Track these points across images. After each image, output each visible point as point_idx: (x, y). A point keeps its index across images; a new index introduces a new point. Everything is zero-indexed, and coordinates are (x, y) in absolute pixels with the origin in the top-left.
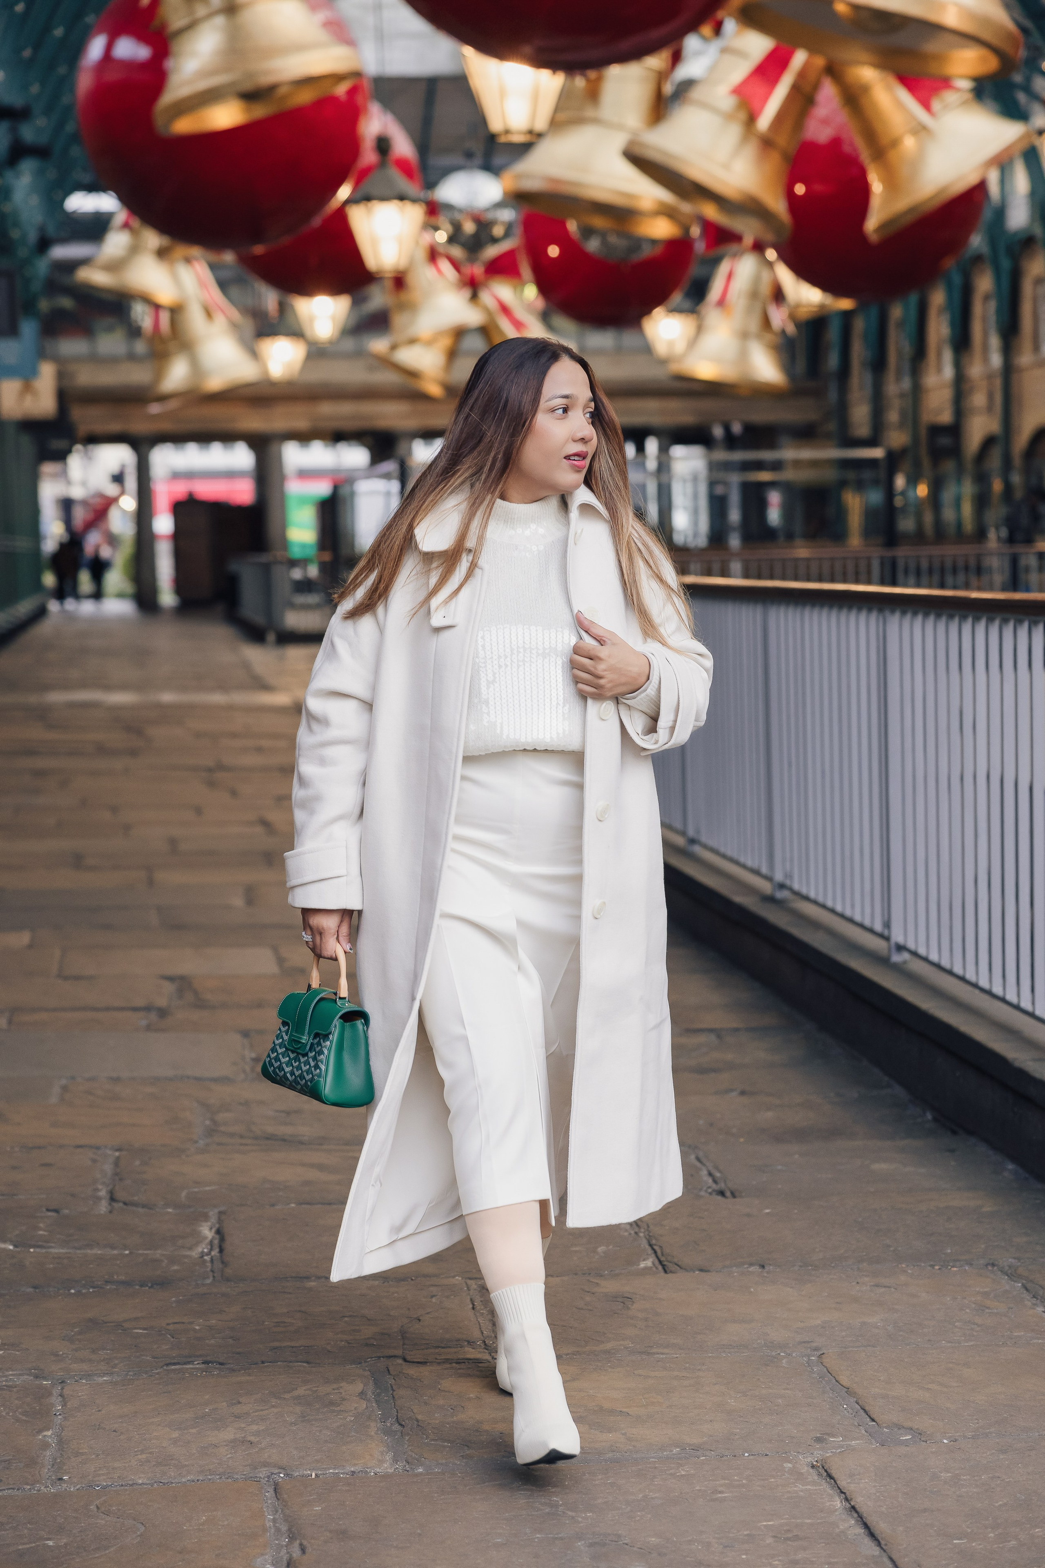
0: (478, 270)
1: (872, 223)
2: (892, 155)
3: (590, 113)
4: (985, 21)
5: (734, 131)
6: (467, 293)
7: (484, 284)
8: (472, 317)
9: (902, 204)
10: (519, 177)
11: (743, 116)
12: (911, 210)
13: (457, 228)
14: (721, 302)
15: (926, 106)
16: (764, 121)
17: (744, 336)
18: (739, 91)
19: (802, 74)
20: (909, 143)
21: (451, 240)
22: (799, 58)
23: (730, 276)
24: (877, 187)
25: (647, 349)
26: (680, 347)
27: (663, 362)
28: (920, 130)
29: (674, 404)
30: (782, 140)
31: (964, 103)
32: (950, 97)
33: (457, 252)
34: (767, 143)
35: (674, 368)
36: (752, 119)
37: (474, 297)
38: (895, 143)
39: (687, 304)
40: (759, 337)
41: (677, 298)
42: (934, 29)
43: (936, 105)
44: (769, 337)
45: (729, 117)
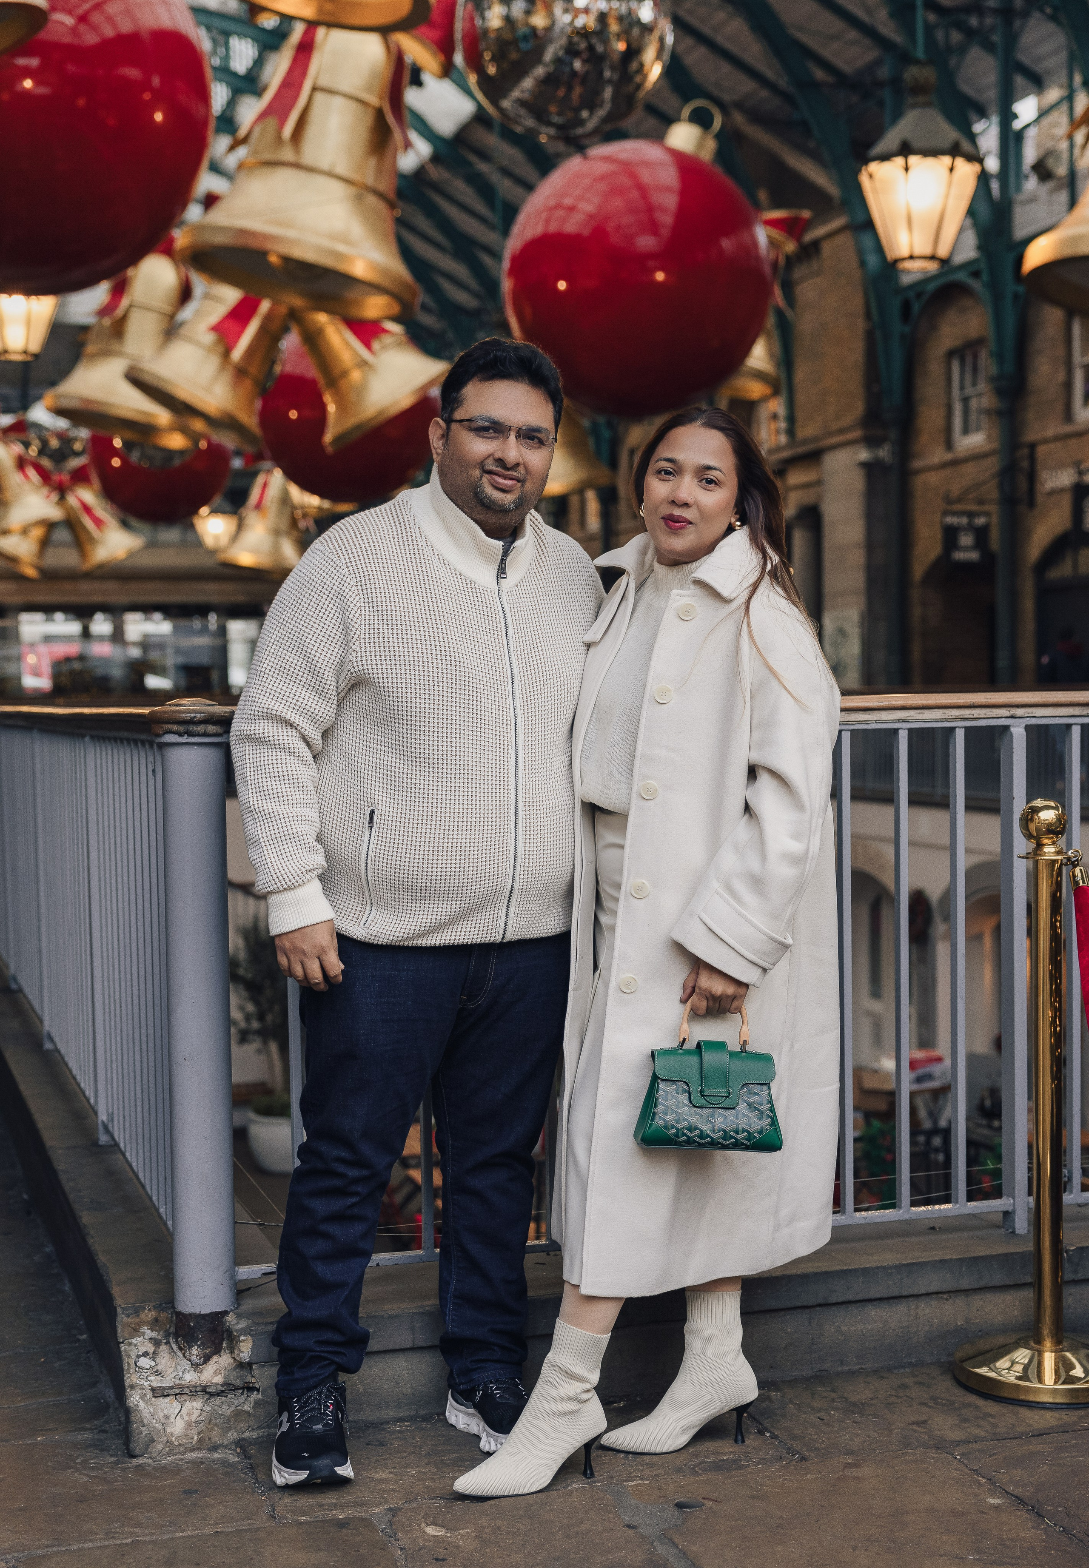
0: (65, 478)
1: (328, 438)
2: (343, 384)
3: (115, 347)
4: (385, 272)
5: (213, 363)
6: (55, 497)
7: (71, 488)
8: (54, 513)
9: (351, 422)
10: (59, 397)
11: (220, 349)
12: (358, 427)
13: (44, 443)
14: (258, 506)
15: (368, 345)
16: (237, 353)
17: (277, 533)
18: (216, 329)
19: (268, 318)
20: (356, 375)
21: (41, 452)
22: (265, 306)
23: (265, 486)
24: (331, 408)
25: (198, 543)
26: (224, 541)
27: (212, 552)
28: (363, 364)
29: (229, 587)
30: (253, 370)
31: (398, 345)
32: (387, 339)
33: (46, 463)
34: (240, 372)
35: (222, 557)
36: (227, 353)
37: (62, 499)
38: (345, 374)
39: (227, 506)
40: (288, 534)
41: (217, 500)
42: (349, 280)
43: (376, 345)
44: (295, 533)
45: (210, 350)
